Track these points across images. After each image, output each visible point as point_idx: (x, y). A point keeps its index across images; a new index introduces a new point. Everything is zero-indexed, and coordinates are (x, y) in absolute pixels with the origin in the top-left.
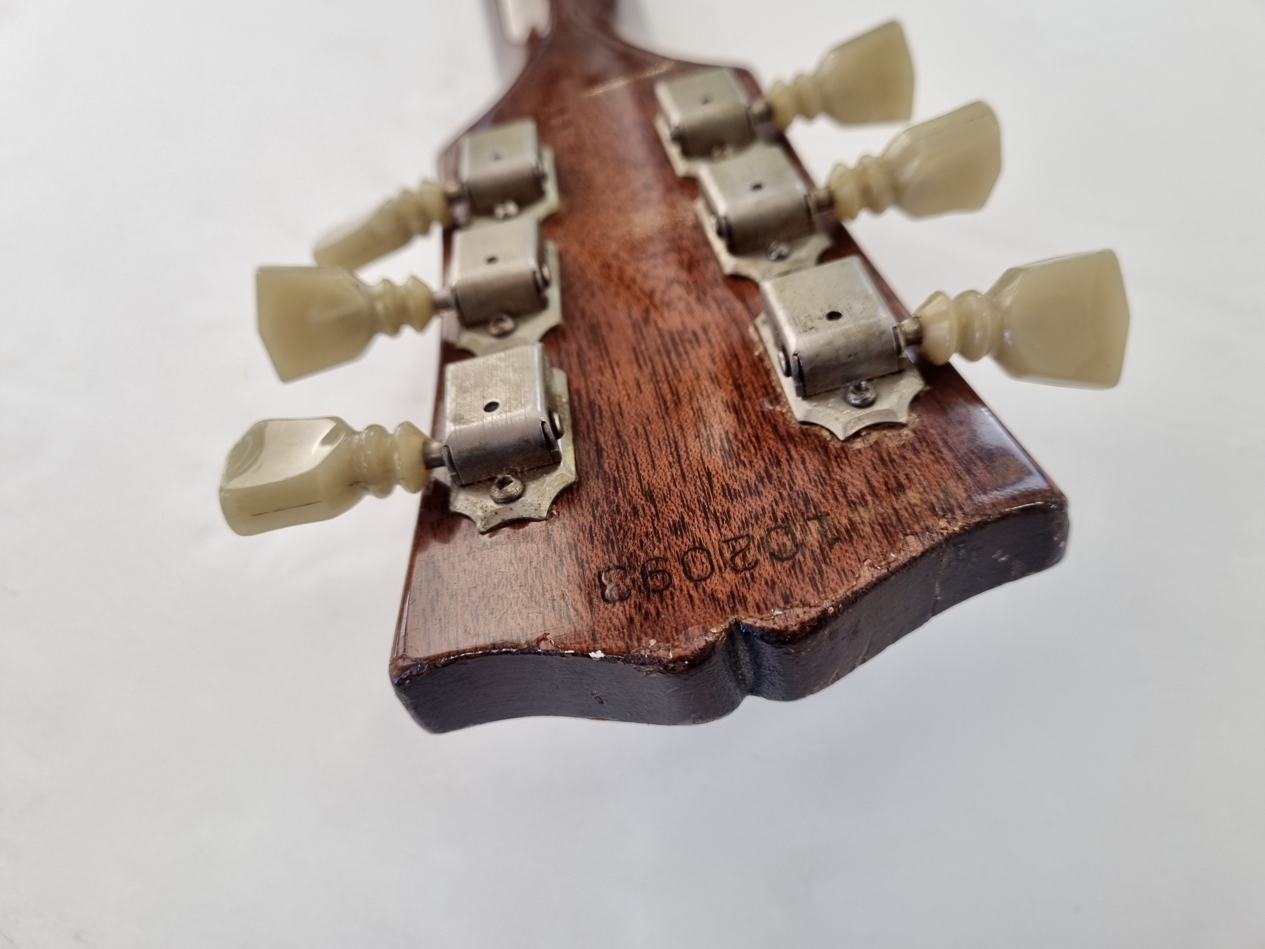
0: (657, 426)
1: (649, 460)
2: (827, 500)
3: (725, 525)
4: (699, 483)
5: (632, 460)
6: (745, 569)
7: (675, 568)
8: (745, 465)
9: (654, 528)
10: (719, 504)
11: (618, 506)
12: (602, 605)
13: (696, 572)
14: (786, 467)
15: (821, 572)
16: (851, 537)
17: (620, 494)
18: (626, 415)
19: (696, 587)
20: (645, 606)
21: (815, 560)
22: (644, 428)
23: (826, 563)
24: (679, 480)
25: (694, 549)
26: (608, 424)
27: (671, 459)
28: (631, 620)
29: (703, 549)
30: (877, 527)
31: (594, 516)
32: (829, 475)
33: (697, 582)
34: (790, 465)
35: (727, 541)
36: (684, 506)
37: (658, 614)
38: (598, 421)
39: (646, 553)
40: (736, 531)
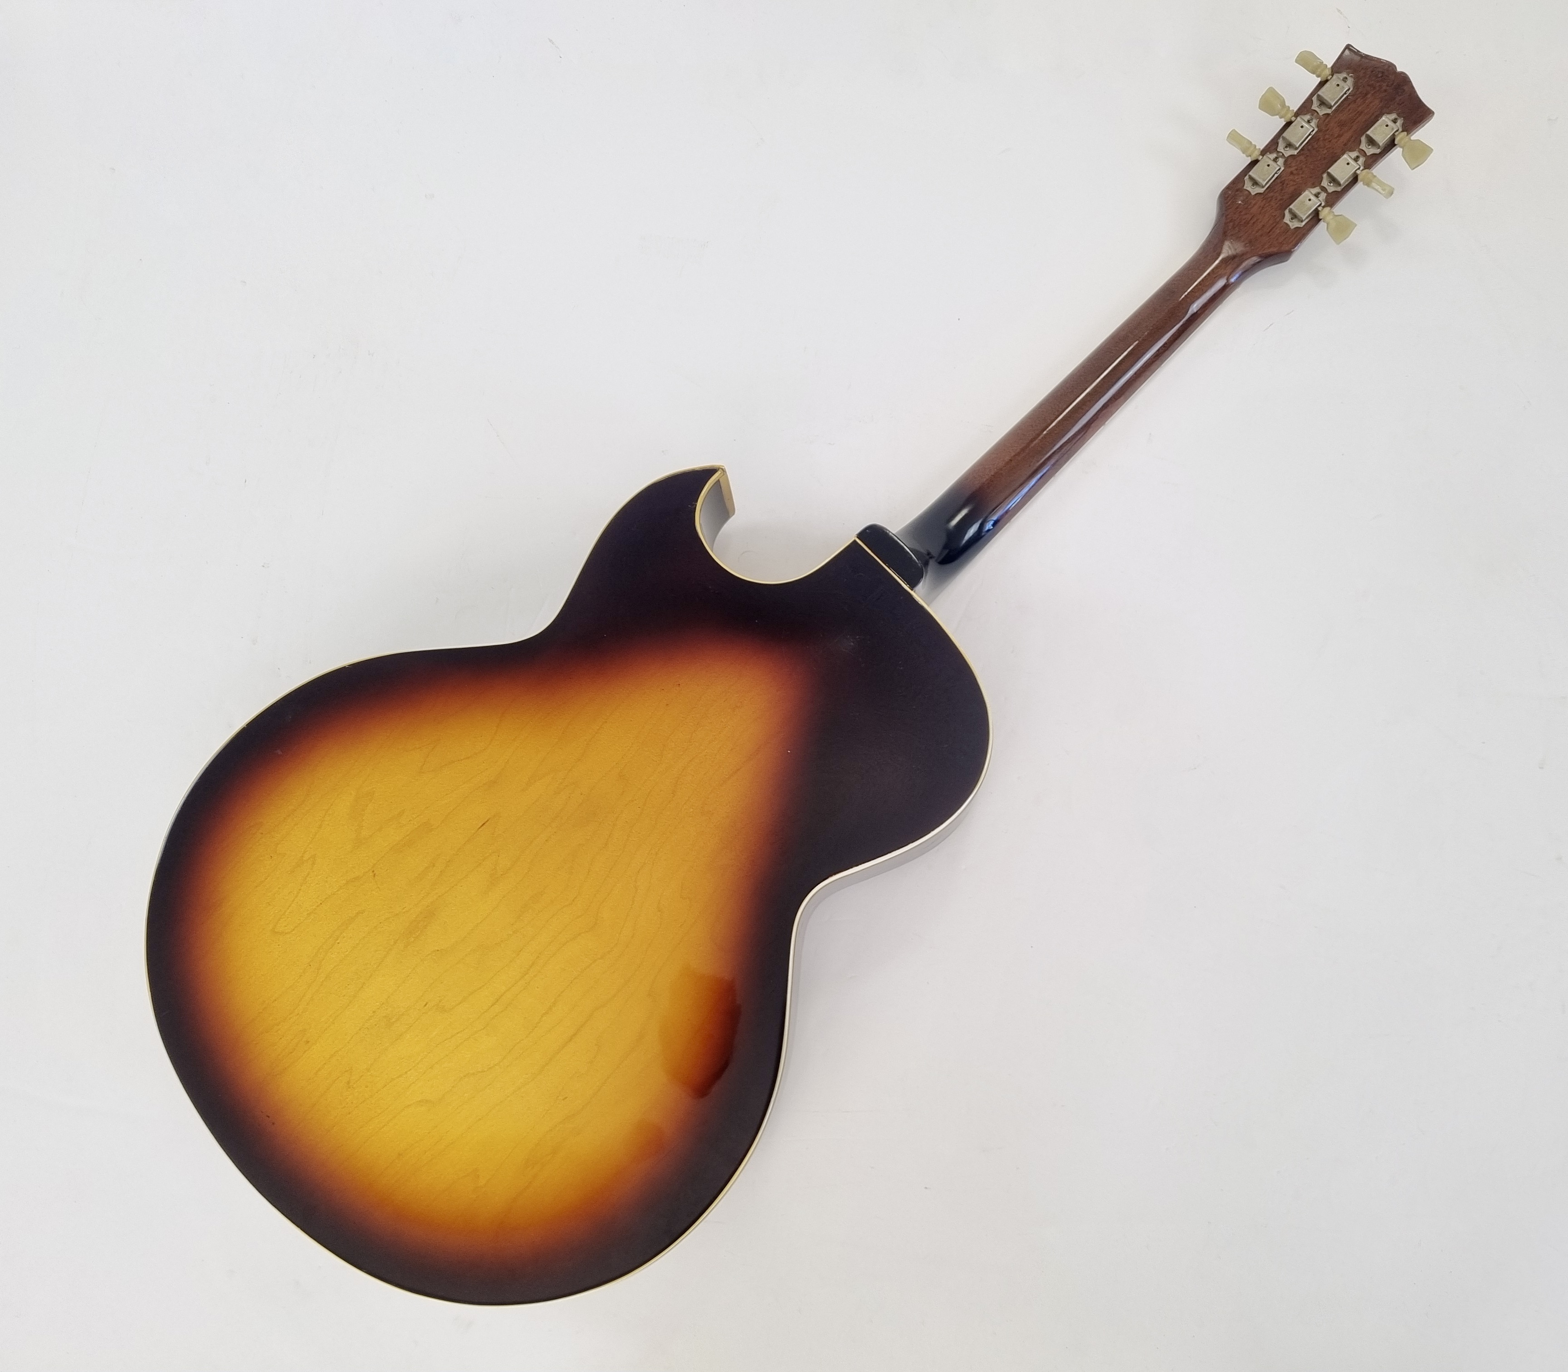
1: (1373, 106)
2: (1368, 74)
3: (1381, 85)
4: (1375, 95)
5: (1373, 110)
6: (1388, 76)
7: (1393, 86)
8: (1367, 90)
9: (1387, 95)
10: (1378, 89)
11: (1385, 104)
13: (1392, 82)
15: (1382, 66)
16: (1373, 66)
17: (1382, 106)
19: (1395, 80)
20: (1402, 85)
21: (1381, 68)
23: (1380, 66)
24: (1376, 98)
25: (1388, 86)
27: (1372, 103)
28: (1406, 85)
29: (1387, 84)
30: (1371, 64)
31: (1389, 106)
32: (1362, 77)
34: (1363, 84)
35: (1384, 82)
36: (1381, 94)
37: (1403, 82)
38: (1369, 122)
39: (1393, 92)
40: (1381, 83)
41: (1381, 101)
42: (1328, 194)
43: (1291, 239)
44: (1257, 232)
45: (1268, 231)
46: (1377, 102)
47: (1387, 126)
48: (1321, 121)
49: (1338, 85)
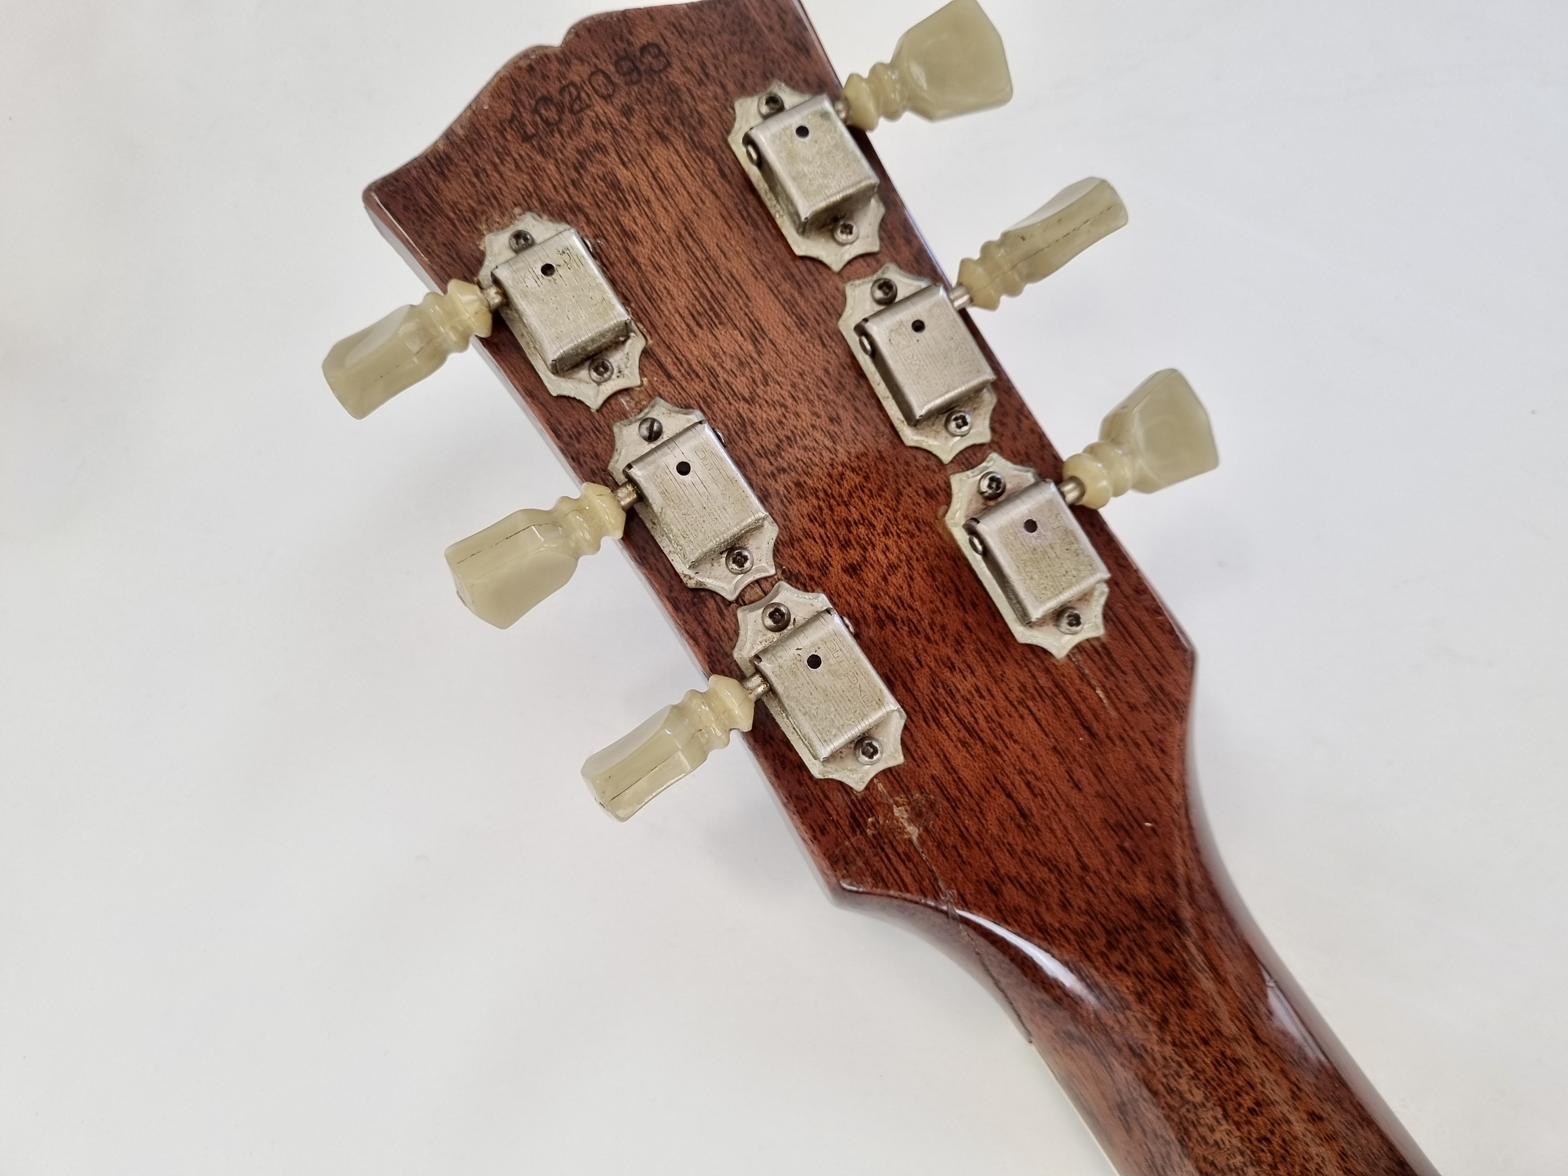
0: (687, 208)
1: (677, 172)
2: (527, 154)
3: (594, 120)
4: (629, 155)
5: (692, 171)
6: (568, 86)
7: (616, 78)
8: (599, 177)
9: (647, 109)
10: (605, 138)
11: (683, 125)
12: (657, 41)
13: (601, 78)
14: (567, 179)
15: (514, 93)
16: (501, 125)
17: (687, 136)
18: (719, 217)
19: (596, 66)
20: (626, 46)
21: (521, 101)
22: (696, 204)
23: (513, 101)
24: (645, 155)
25: (610, 96)
26: (730, 205)
27: (661, 176)
28: (631, 33)
29: (602, 97)
30: (485, 136)
31: (698, 113)
32: (531, 178)
33: (598, 71)
34: (564, 182)
35: (588, 106)
36: (632, 131)
37: (614, 41)
38: (741, 207)
39: (643, 86)
40: (585, 117)
41: (664, 138)
42: (996, 445)
43: (1148, 646)
44: (1077, 786)
45: (1084, 738)
46: (660, 155)
47: (802, 131)
48: (667, 389)
49: (548, 270)
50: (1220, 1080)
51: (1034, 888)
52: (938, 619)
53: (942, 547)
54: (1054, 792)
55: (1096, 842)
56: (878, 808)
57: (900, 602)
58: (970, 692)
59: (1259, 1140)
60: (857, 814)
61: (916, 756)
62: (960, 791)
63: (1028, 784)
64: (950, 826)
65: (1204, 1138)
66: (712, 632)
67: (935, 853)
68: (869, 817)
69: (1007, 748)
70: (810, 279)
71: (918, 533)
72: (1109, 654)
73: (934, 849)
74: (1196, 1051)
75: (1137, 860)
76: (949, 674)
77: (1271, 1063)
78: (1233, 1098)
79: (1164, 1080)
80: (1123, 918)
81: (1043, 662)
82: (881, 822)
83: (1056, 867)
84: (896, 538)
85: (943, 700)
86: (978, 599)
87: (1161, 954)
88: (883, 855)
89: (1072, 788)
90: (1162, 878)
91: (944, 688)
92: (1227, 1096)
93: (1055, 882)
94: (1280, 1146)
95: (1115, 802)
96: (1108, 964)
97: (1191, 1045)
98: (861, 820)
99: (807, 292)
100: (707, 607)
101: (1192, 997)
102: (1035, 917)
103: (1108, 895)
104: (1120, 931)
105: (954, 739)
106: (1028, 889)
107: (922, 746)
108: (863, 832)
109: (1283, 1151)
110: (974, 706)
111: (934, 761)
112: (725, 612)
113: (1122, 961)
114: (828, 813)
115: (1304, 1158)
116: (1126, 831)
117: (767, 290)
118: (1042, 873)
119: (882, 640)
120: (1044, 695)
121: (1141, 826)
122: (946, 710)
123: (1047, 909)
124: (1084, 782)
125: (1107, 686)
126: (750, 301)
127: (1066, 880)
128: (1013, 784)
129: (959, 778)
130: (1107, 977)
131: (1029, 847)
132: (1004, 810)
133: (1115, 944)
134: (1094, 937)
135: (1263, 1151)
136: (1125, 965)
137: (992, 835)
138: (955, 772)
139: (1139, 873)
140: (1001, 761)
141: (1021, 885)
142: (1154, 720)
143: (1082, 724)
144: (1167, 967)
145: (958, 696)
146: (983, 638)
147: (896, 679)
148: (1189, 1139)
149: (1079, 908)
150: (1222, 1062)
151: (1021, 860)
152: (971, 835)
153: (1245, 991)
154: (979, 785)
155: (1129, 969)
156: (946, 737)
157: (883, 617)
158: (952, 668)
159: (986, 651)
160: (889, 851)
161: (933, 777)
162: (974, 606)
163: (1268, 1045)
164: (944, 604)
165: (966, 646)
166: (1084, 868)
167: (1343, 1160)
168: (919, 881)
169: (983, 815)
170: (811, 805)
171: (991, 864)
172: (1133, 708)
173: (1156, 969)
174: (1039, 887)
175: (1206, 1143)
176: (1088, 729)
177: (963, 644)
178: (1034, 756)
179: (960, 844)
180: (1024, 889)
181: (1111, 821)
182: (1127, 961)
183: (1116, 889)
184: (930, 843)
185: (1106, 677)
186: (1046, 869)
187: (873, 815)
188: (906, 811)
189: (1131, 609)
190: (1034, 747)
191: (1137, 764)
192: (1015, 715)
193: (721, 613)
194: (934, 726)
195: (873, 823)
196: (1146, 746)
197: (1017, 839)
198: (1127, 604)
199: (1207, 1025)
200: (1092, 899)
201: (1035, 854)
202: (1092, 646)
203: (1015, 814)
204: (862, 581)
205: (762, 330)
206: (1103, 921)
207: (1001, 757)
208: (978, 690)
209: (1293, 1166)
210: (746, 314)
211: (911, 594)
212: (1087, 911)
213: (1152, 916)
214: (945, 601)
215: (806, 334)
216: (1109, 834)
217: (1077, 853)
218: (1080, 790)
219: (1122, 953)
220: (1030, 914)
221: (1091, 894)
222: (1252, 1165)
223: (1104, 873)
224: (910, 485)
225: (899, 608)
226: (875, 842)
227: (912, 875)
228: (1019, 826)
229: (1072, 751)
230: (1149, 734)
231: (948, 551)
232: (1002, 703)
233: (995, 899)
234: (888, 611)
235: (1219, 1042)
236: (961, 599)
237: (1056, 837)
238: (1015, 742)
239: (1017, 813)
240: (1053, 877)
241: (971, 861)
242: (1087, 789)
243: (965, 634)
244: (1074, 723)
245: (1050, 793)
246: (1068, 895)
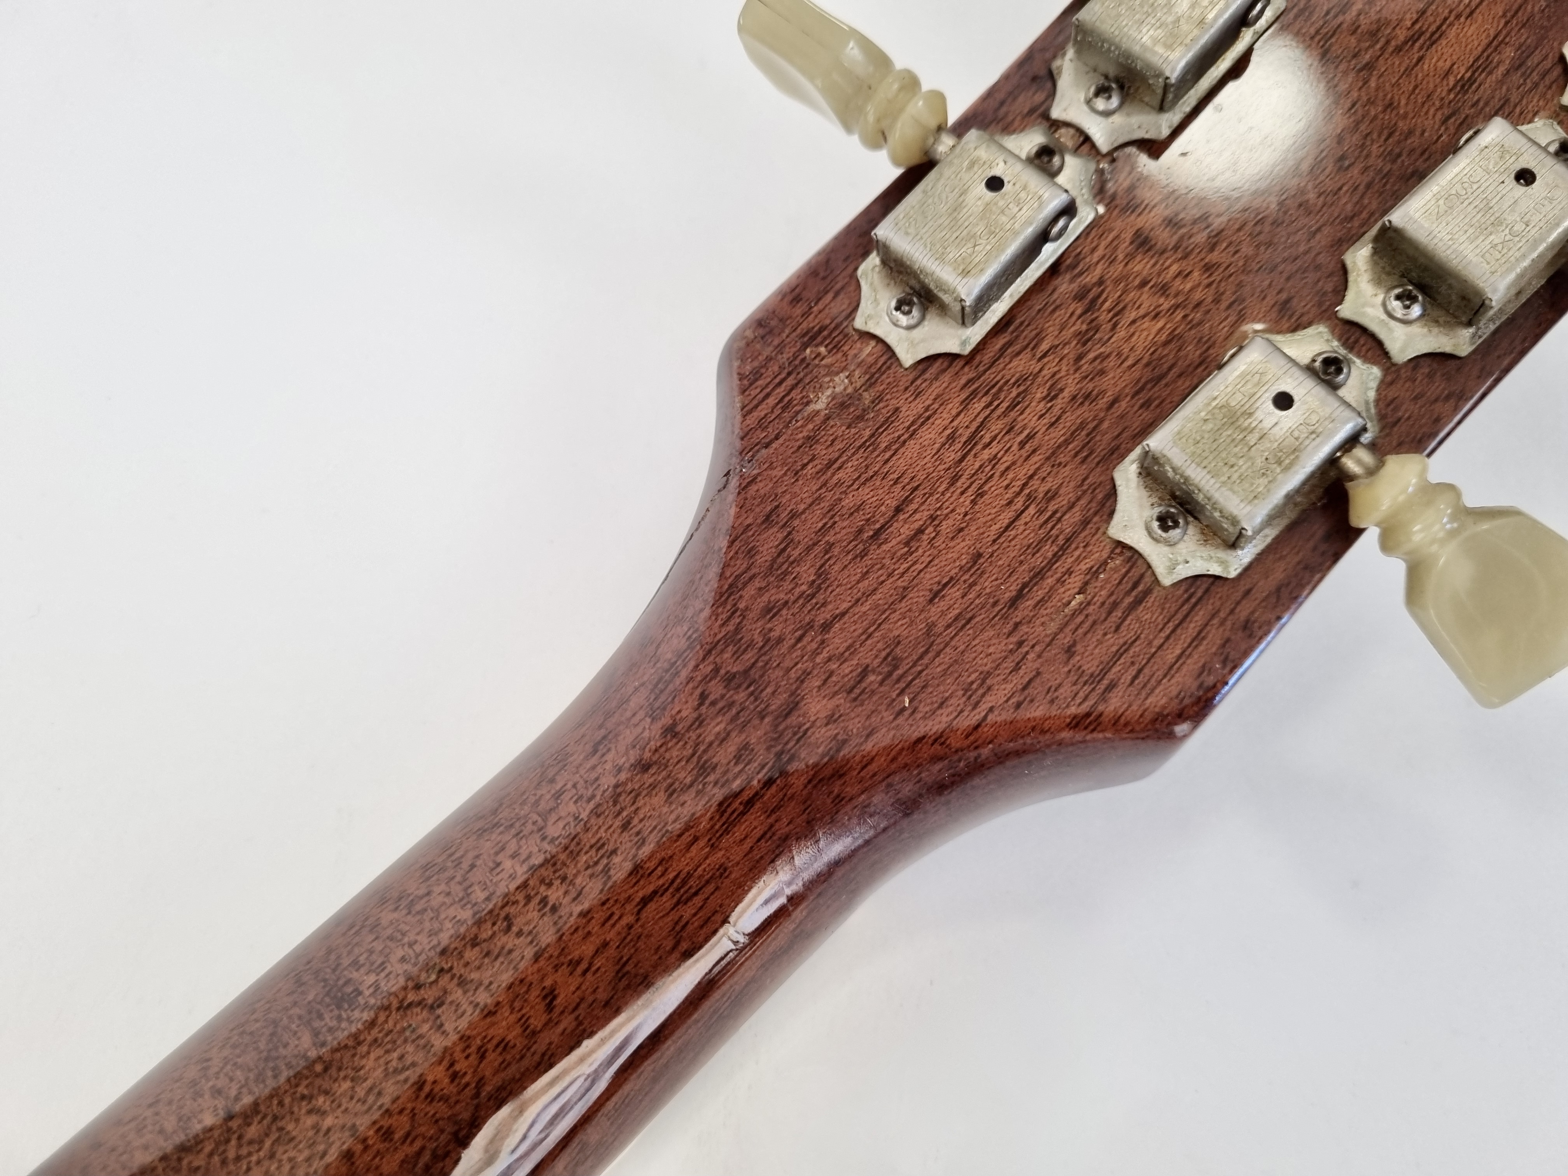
42: (1393, 371)
45: (1007, 592)
50: (578, 854)
51: (785, 566)
52: (1112, 362)
53: (1214, 343)
54: (919, 567)
55: (864, 637)
56: (840, 355)
57: (1118, 312)
58: (1024, 428)
59: (507, 918)
60: (825, 333)
61: (919, 382)
62: (887, 448)
63: (920, 531)
64: (839, 445)
65: (503, 849)
66: (1004, 109)
67: (801, 435)
68: (826, 346)
69: (962, 493)
70: (1535, 77)
71: (1224, 305)
72: (1138, 602)
73: (805, 434)
74: (611, 816)
75: (853, 695)
76: (1039, 396)
77: (613, 925)
78: (557, 875)
79: (569, 786)
80: (769, 690)
81: (1095, 514)
82: (823, 362)
83: (819, 588)
84: (1206, 282)
85: (1002, 397)
86: (1158, 406)
87: (731, 748)
88: (783, 376)
89: (931, 590)
90: (837, 734)
91: (1018, 395)
92: (558, 866)
93: (797, 591)
94: (503, 948)
95: (926, 652)
96: (707, 679)
97: (618, 807)
98: (819, 339)
99: (1516, 78)
100: (1034, 94)
101: (682, 798)
102: (747, 576)
103: (796, 664)
104: (752, 688)
105: (955, 423)
106: (780, 560)
107: (934, 386)
108: (805, 346)
109: (496, 953)
110: (1007, 438)
111: (918, 407)
112: (1035, 115)
113: (712, 698)
114: (820, 299)
115: (491, 983)
116: (890, 674)
117: (1492, 33)
118: (806, 572)
119: (1058, 302)
120: (1050, 526)
121: (902, 692)
122: (990, 404)
123: (760, 589)
124: (943, 605)
125: (1091, 609)
126: (1467, 18)
127: (804, 605)
128: (915, 511)
129: (905, 442)
130: (687, 683)
131: (836, 551)
132: (878, 507)
133: (733, 684)
134: (737, 655)
135: (494, 924)
136: (707, 702)
137: (840, 500)
138: (911, 436)
139: (836, 701)
140: (941, 489)
141: (784, 550)
142: (1060, 685)
143: (1025, 585)
144: (715, 760)
145: (1013, 414)
146: (1105, 425)
147: (1013, 332)
148: (501, 833)
149: (771, 630)
150: (601, 852)
151: (815, 544)
152: (833, 474)
153: (708, 882)
154: (902, 469)
155: (703, 709)
156: (954, 412)
157: (1091, 296)
158: (1051, 397)
159: (1088, 435)
160: (790, 381)
161: (897, 409)
162: (1146, 405)
163: (637, 920)
164: (1134, 365)
165: (1085, 408)
166: (826, 627)
167: (497, 1046)
168: (762, 424)
169: (864, 484)
170: (824, 278)
171: (802, 507)
172: (1070, 651)
173: (711, 744)
174: (786, 573)
175: (497, 854)
176: (1020, 595)
177: (1087, 403)
178: (961, 530)
179: (819, 464)
180: (779, 555)
181: (898, 650)
182: (713, 703)
183: (807, 673)
184: (810, 426)
185: (1103, 604)
186: (812, 578)
187: (829, 352)
188: (845, 389)
189: (1215, 621)
190: (973, 528)
191: (989, 673)
192: (1009, 495)
193: (1032, 111)
194: (963, 396)
195: (819, 354)
196: (1018, 680)
197: (844, 532)
198: (1222, 615)
199: (649, 824)
200: (787, 644)
201: (829, 559)
202: (1142, 576)
203: (875, 523)
204: (1130, 257)
205: (1432, 45)
206: (760, 664)
207: (947, 489)
208: (1030, 437)
209: (479, 968)
210: (1446, 19)
211: (1134, 322)
212: (769, 639)
213: (781, 728)
214: (1140, 366)
215: (1452, 96)
216: (880, 651)
217: (843, 614)
218: (931, 601)
219: (723, 696)
220: (748, 568)
221: (793, 641)
222: (475, 914)
223: (825, 654)
224: (1288, 279)
225: (1110, 311)
226: (797, 362)
227: (766, 415)
228: (860, 531)
229: (982, 580)
230: (1038, 680)
231: (1211, 351)
232: (1023, 472)
233: (759, 521)
234: (1101, 300)
235: (629, 845)
236: (1149, 386)
237: (858, 582)
238: (974, 502)
239: (878, 526)
240: (804, 587)
241: (800, 482)
242: (934, 611)
243: (1103, 402)
244: (1023, 575)
245: (915, 563)
246: (784, 612)
